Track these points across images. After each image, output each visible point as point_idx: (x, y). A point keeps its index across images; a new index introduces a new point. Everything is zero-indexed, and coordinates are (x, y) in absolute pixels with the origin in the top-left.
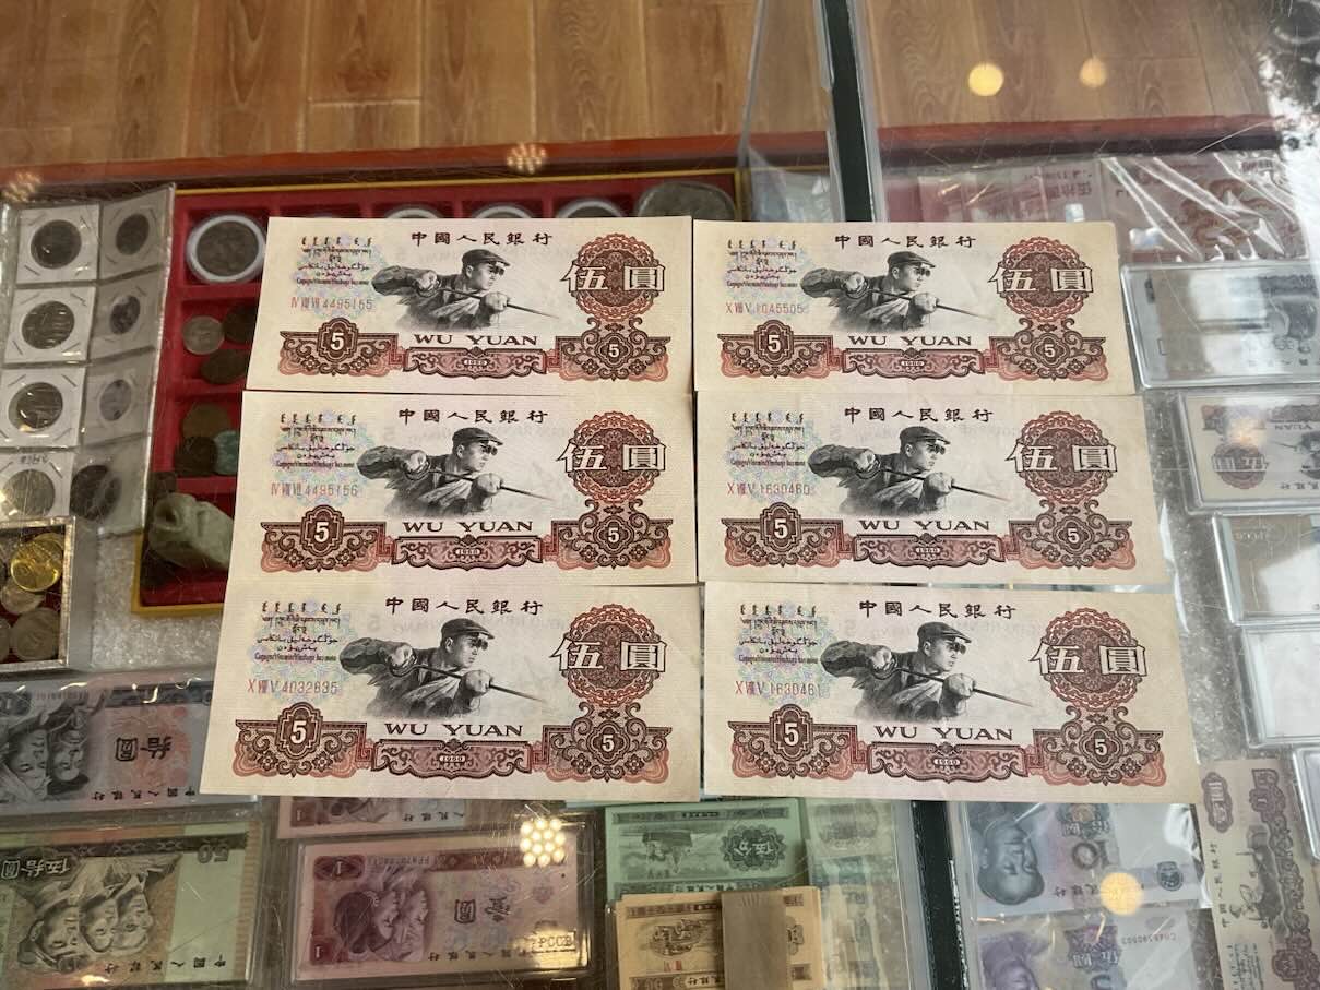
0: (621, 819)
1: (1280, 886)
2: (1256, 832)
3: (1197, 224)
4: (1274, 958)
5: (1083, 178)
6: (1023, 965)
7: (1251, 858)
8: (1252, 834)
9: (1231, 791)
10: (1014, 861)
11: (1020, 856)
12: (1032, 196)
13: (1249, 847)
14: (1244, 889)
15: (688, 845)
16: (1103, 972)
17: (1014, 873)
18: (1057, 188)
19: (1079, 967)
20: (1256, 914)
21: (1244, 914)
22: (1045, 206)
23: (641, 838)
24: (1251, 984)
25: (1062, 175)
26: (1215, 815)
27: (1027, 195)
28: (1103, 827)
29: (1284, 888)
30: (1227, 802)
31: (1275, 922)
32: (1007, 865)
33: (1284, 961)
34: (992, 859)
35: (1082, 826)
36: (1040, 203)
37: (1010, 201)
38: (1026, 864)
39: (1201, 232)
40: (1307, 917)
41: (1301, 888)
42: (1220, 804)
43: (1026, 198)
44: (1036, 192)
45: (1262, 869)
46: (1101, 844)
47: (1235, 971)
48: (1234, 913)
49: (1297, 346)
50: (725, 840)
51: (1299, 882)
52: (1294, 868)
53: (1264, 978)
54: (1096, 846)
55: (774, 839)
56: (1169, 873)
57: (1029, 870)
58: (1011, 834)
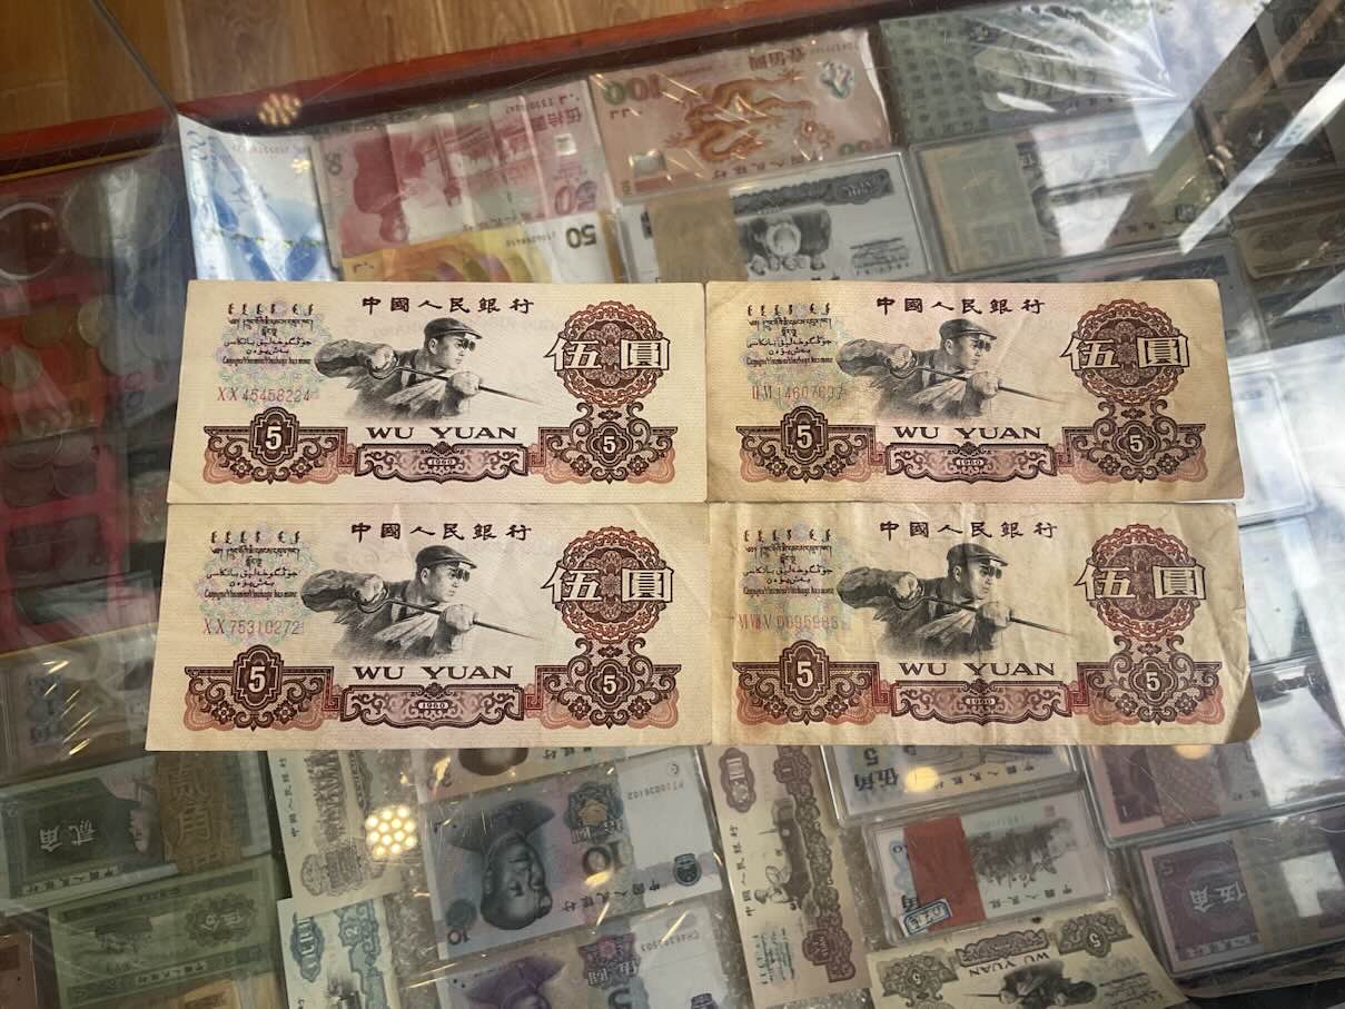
0: (67, 917)
1: (808, 861)
2: (782, 806)
3: (703, 137)
4: (804, 941)
5: (570, 103)
6: (535, 993)
7: (777, 835)
8: (776, 809)
9: (753, 765)
10: (519, 879)
11: (527, 874)
12: (515, 133)
13: (775, 823)
14: (769, 871)
15: (147, 930)
16: (621, 986)
17: (520, 894)
18: (542, 118)
19: (595, 985)
20: (784, 896)
21: (771, 897)
22: (532, 142)
23: (93, 934)
24: (782, 973)
25: (547, 102)
26: (734, 793)
27: (508, 132)
28: (615, 826)
29: (812, 863)
30: (749, 778)
31: (805, 902)
32: (513, 885)
33: (815, 944)
34: (496, 880)
35: (593, 829)
36: (525, 138)
37: (492, 139)
38: (534, 881)
39: (708, 147)
40: (836, 891)
41: (829, 860)
42: (741, 781)
43: (506, 135)
44: (519, 127)
45: (790, 845)
46: (614, 845)
47: (763, 961)
48: (757, 898)
49: (808, 265)
50: (189, 917)
51: (827, 854)
52: (821, 839)
53: (794, 966)
54: (608, 849)
55: (244, 905)
56: (686, 867)
57: (536, 887)
58: (517, 850)
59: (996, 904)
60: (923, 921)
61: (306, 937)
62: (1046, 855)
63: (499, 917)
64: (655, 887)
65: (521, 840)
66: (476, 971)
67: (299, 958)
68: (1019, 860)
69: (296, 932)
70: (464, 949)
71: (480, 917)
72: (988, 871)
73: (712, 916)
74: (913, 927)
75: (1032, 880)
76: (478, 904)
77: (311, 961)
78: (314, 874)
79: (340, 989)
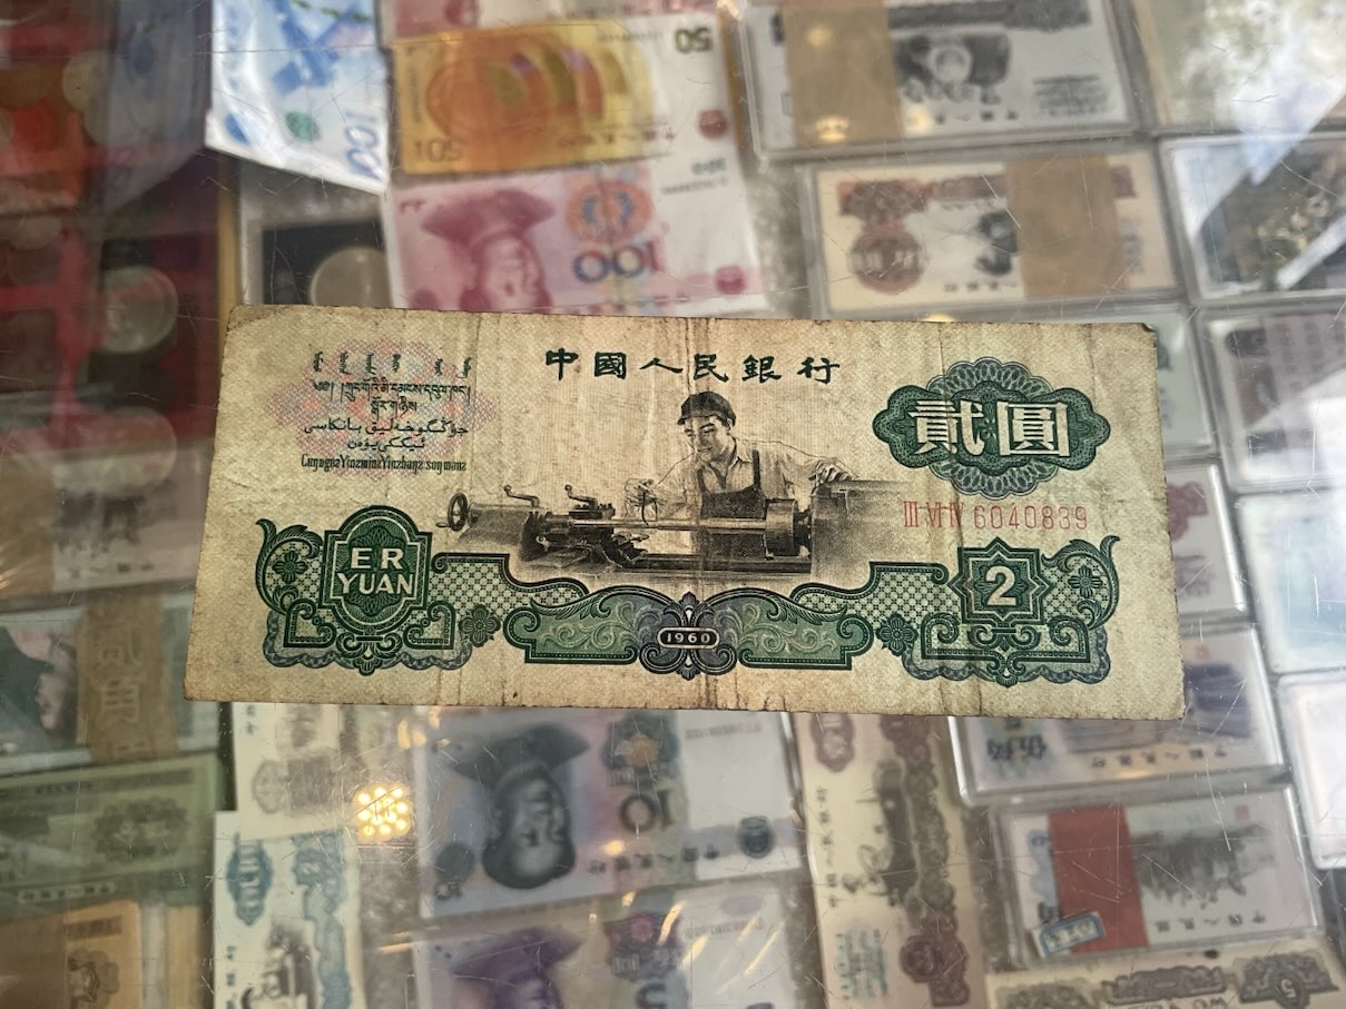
1: (916, 845)
2: (887, 770)
4: (903, 949)
6: (541, 976)
7: (877, 806)
8: (880, 774)
10: (535, 824)
11: (545, 818)
13: (876, 791)
14: (865, 852)
16: (655, 981)
17: (535, 844)
19: (622, 975)
20: (881, 887)
21: (863, 886)
24: (869, 987)
28: (667, 771)
29: (921, 848)
30: (847, 730)
31: (908, 896)
32: (526, 831)
33: (918, 953)
34: (505, 824)
35: (638, 771)
40: (952, 888)
41: (945, 846)
42: (836, 731)
45: (894, 823)
46: (663, 795)
47: (846, 969)
48: (846, 886)
50: (100, 822)
51: (943, 837)
52: (937, 819)
53: (889, 980)
54: (656, 799)
55: (171, 815)
56: (755, 833)
57: (557, 838)
58: (536, 787)
59: (1163, 927)
60: (1065, 937)
61: (248, 866)
62: (1233, 869)
63: (504, 870)
64: (712, 855)
65: (543, 774)
66: (467, 939)
67: (236, 893)
68: (1197, 871)
69: (236, 859)
70: (456, 907)
71: (479, 868)
72: (1155, 882)
73: (783, 902)
74: (1052, 945)
75: (1213, 899)
76: (478, 850)
77: (253, 898)
78: (269, 786)
79: (286, 940)
